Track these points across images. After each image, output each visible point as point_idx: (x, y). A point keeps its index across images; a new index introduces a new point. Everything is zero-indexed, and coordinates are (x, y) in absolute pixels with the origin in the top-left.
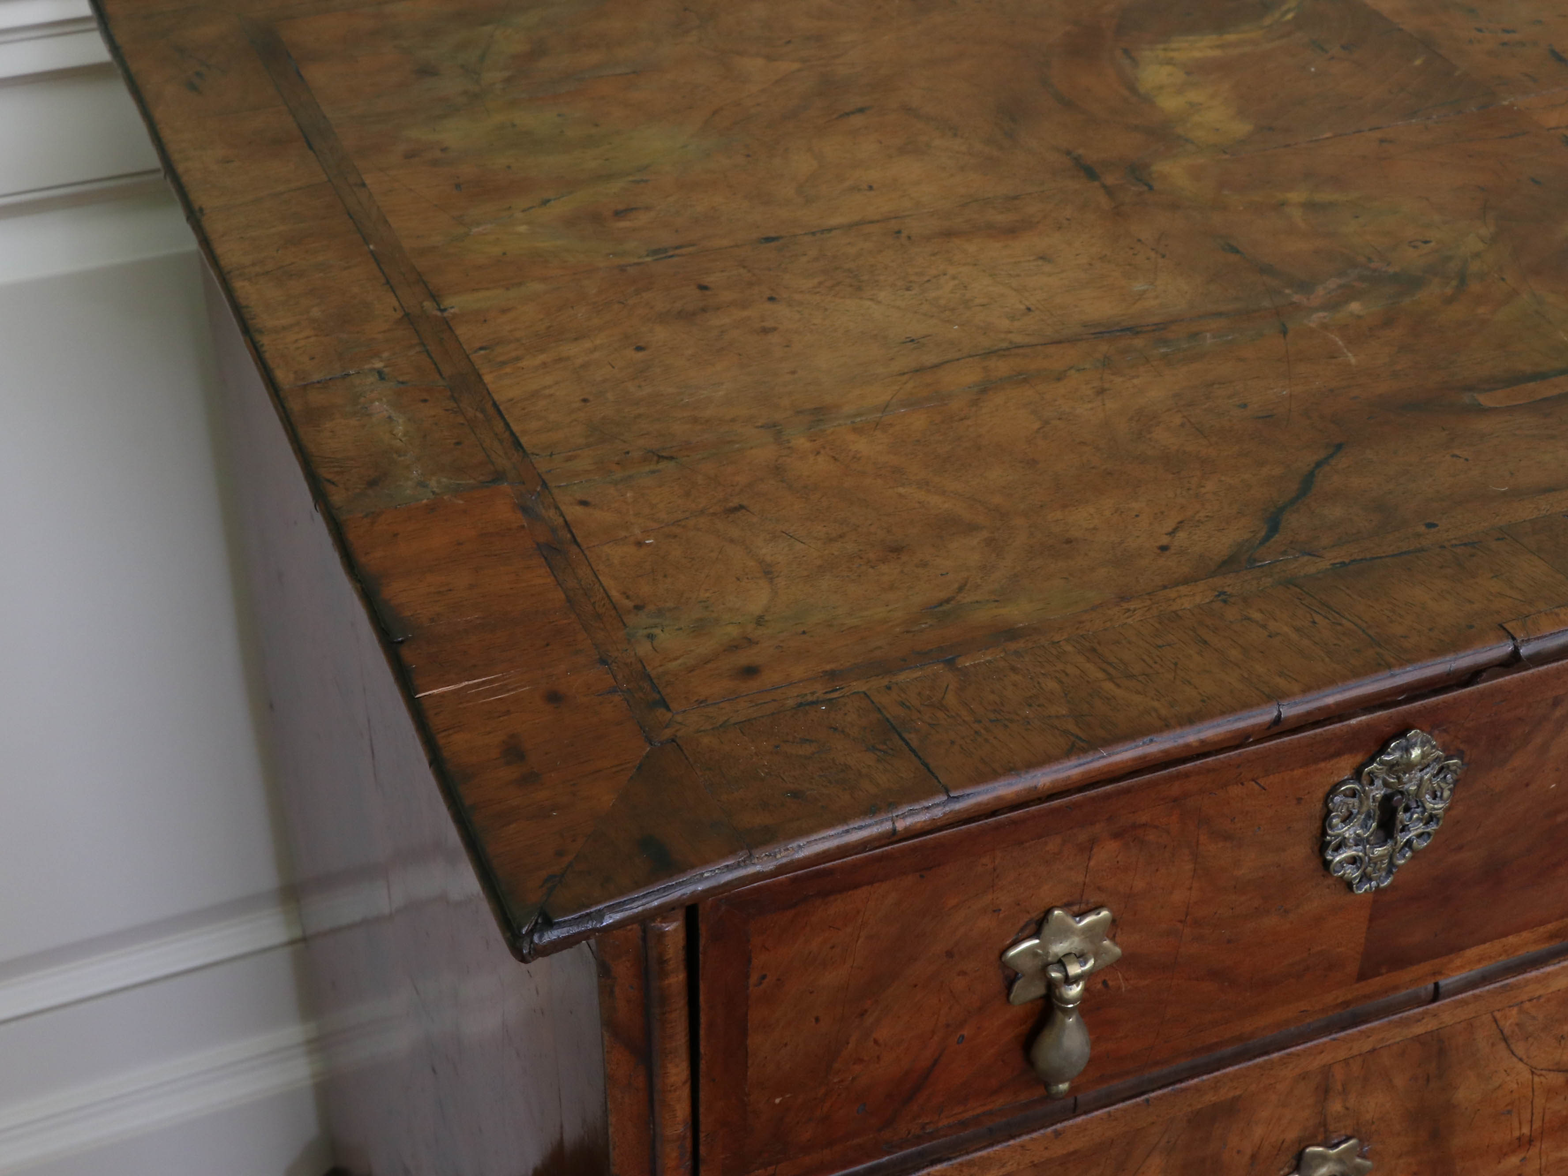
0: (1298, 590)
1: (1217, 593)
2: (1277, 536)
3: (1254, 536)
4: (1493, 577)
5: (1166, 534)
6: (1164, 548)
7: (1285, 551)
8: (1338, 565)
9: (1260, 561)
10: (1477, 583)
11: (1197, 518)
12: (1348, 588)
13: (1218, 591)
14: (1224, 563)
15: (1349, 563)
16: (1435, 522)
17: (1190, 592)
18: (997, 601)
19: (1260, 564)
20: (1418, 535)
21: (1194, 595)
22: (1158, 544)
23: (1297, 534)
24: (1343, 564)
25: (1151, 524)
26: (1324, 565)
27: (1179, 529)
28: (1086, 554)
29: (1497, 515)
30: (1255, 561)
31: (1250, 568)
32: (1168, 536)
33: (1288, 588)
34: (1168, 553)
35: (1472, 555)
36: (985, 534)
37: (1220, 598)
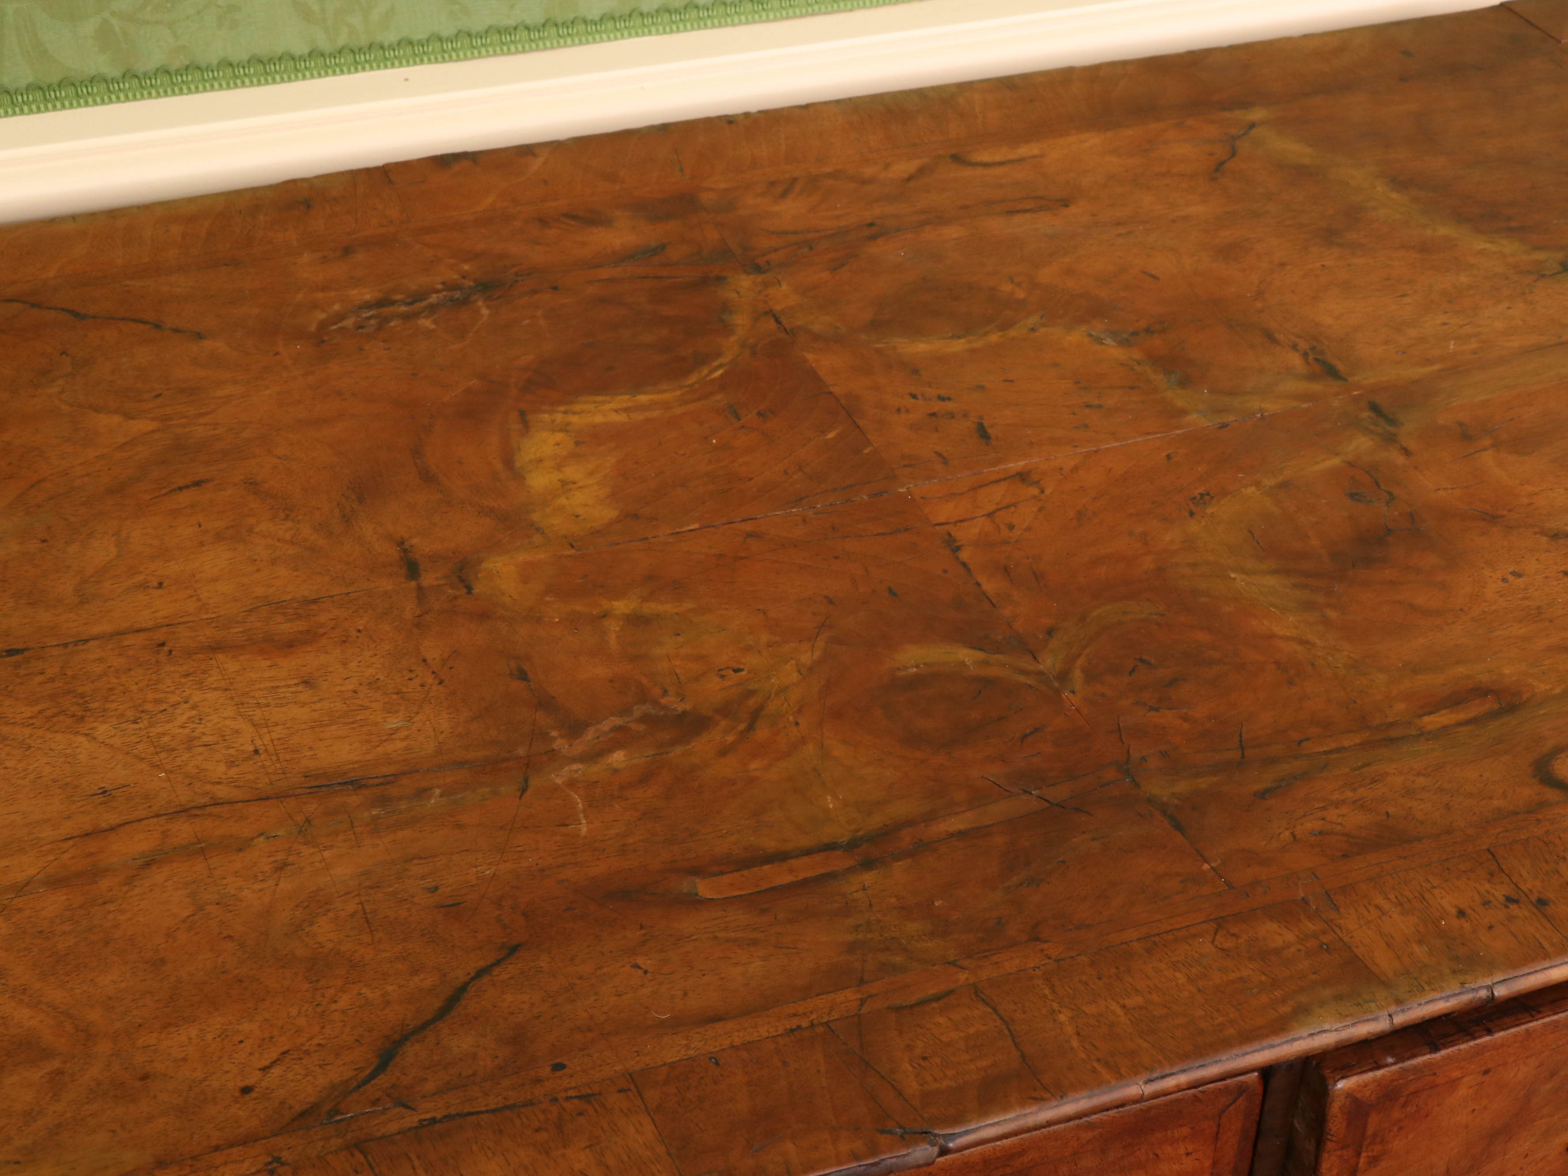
0: (362, 1158)
1: (270, 1159)
2: (382, 1076)
3: (357, 1075)
4: (586, 1147)
5: (260, 1069)
6: (246, 1090)
7: (378, 1100)
8: (425, 1123)
9: (343, 1114)
10: (564, 1156)
11: (305, 1048)
12: (419, 1157)
13: (273, 1157)
14: (303, 1114)
15: (440, 1121)
16: (566, 1063)
17: (241, 1156)
18: (17, 1163)
19: (338, 1118)
20: (538, 1081)
21: (243, 1161)
22: (241, 1084)
23: (405, 1074)
24: (433, 1121)
25: (251, 1054)
26: (411, 1120)
27: (278, 1063)
28: (155, 1097)
29: (638, 1055)
30: (338, 1113)
31: (326, 1124)
32: (261, 1072)
33: (352, 1155)
34: (247, 1097)
35: (580, 1114)
36: (56, 1064)
37: (270, 1167)
